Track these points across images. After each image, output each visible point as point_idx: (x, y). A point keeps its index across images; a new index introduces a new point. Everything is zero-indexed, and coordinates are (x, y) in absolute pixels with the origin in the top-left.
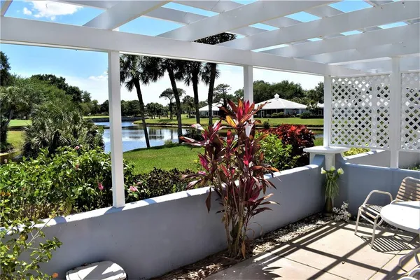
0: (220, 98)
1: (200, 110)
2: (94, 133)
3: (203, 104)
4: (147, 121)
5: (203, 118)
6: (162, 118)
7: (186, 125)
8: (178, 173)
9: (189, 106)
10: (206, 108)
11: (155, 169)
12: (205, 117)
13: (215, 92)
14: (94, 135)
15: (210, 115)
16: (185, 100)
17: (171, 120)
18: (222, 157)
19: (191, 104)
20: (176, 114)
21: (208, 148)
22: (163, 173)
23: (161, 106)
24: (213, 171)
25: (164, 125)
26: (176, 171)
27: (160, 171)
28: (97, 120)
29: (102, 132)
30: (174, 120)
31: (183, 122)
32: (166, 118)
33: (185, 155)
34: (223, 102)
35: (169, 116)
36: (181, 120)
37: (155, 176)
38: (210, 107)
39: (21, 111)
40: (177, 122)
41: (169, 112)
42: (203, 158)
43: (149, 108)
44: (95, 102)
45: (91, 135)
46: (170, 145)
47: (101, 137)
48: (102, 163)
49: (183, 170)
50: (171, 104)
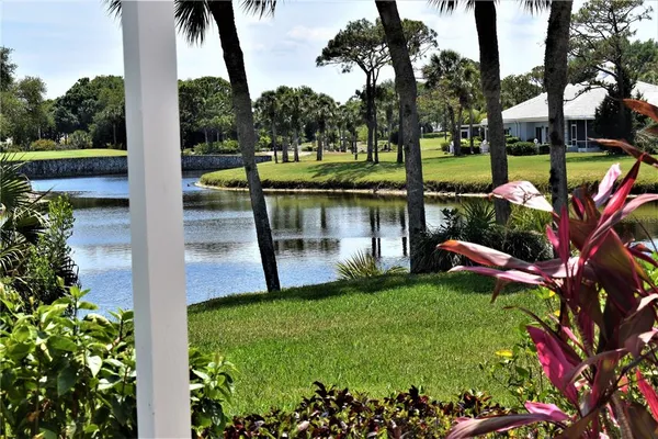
0: (599, 57)
1: (508, 115)
2: (30, 229)
3: (522, 90)
4: (266, 171)
5: (519, 152)
6: (331, 157)
7: (443, 187)
8: (427, 412)
9: (455, 102)
10: (536, 108)
11: (323, 392)
12: (529, 151)
13: (578, 30)
14: (32, 239)
15: (557, 135)
16: (432, 76)
17: (372, 163)
18: (646, 337)
19: (461, 93)
20: (395, 139)
21: (574, 294)
22: (357, 408)
23: (325, 101)
25: (338, 191)
26: (414, 400)
27: (343, 398)
28: (41, 170)
29: (65, 223)
30: (388, 166)
31: (430, 173)
32: (348, 157)
33: (445, 327)
34: (611, 80)
35: (362, 147)
36: (418, 162)
37: (323, 422)
38: (556, 103)
40: (400, 175)
41: (363, 131)
42: (550, 341)
43: (270, 112)
44: (32, 89)
45: (18, 238)
46: (368, 280)
47: (60, 247)
48: (95, 364)
49: (448, 398)
50: (371, 94)
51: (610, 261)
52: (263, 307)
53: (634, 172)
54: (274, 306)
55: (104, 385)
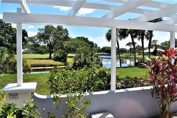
0: (154, 46)
1: (144, 51)
2: (99, 60)
3: (146, 49)
4: (121, 56)
5: (145, 55)
6: (127, 55)
7: (137, 58)
8: (137, 79)
9: (139, 50)
10: (147, 51)
11: (127, 77)
12: (146, 55)
13: (152, 43)
14: (99, 61)
15: (149, 54)
16: (137, 48)
17: (131, 55)
18: (160, 73)
19: (139, 49)
20: (133, 53)
21: (153, 69)
22: (130, 78)
23: (126, 49)
24: (155, 80)
25: (127, 58)
26: (136, 78)
27: (129, 77)
28: (100, 55)
29: (102, 60)
30: (132, 56)
31: (137, 57)
32: (128, 55)
33: (138, 71)
34: (155, 48)
35: (129, 54)
36: (135, 55)
37: (127, 79)
38: (149, 50)
39: (72, 50)
40: (134, 57)
41: (130, 52)
42: (150, 73)
43: (121, 50)
44: (99, 48)
45: (98, 61)
46: (130, 66)
47: (101, 62)
48: (107, 73)
49: (139, 78)
50: (131, 49)
51: (157, 66)
52: (120, 68)
53: (160, 57)
54: (121, 68)
55: (108, 74)
